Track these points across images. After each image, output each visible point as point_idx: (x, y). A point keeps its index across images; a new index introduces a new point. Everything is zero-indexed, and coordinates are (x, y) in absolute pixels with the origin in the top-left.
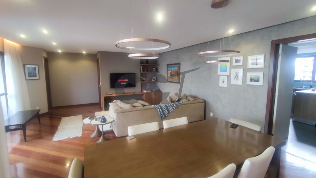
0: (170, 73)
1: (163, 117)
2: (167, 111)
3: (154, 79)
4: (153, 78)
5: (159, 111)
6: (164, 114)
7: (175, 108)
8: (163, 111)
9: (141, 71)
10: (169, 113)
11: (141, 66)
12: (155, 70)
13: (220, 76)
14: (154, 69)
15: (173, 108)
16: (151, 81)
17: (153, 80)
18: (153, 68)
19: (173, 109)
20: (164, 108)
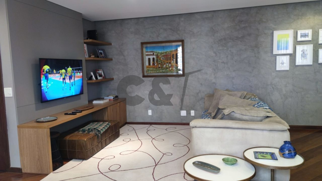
0: (154, 59)
9: (85, 57)
11: (85, 43)
12: (103, 55)
13: (277, 57)
14: (101, 53)
16: (97, 79)
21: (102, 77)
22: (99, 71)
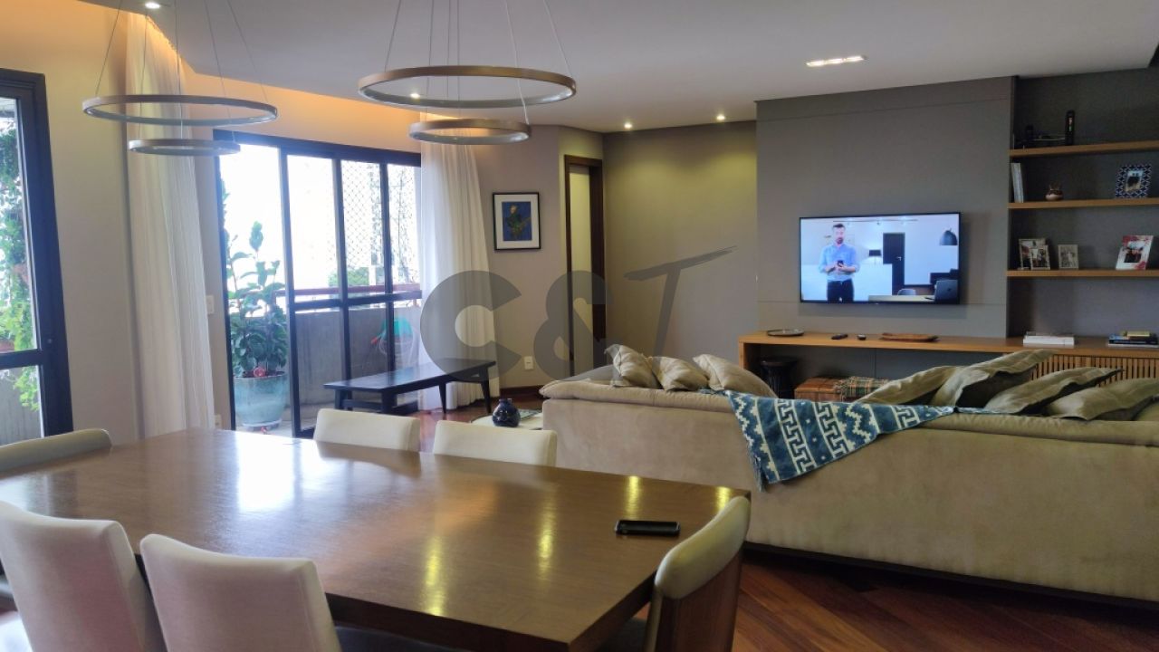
1: (772, 475)
2: (805, 445)
3: (1132, 257)
4: (1130, 244)
5: (750, 431)
6: (780, 454)
7: (868, 437)
8: (774, 435)
9: (1012, 199)
10: (818, 460)
11: (1014, 159)
12: (1138, 186)
14: (1134, 180)
15: (856, 430)
16: (1113, 268)
17: (1122, 265)
18: (1131, 174)
19: (859, 439)
20: (790, 419)
21: (1137, 264)
22: (1135, 239)
